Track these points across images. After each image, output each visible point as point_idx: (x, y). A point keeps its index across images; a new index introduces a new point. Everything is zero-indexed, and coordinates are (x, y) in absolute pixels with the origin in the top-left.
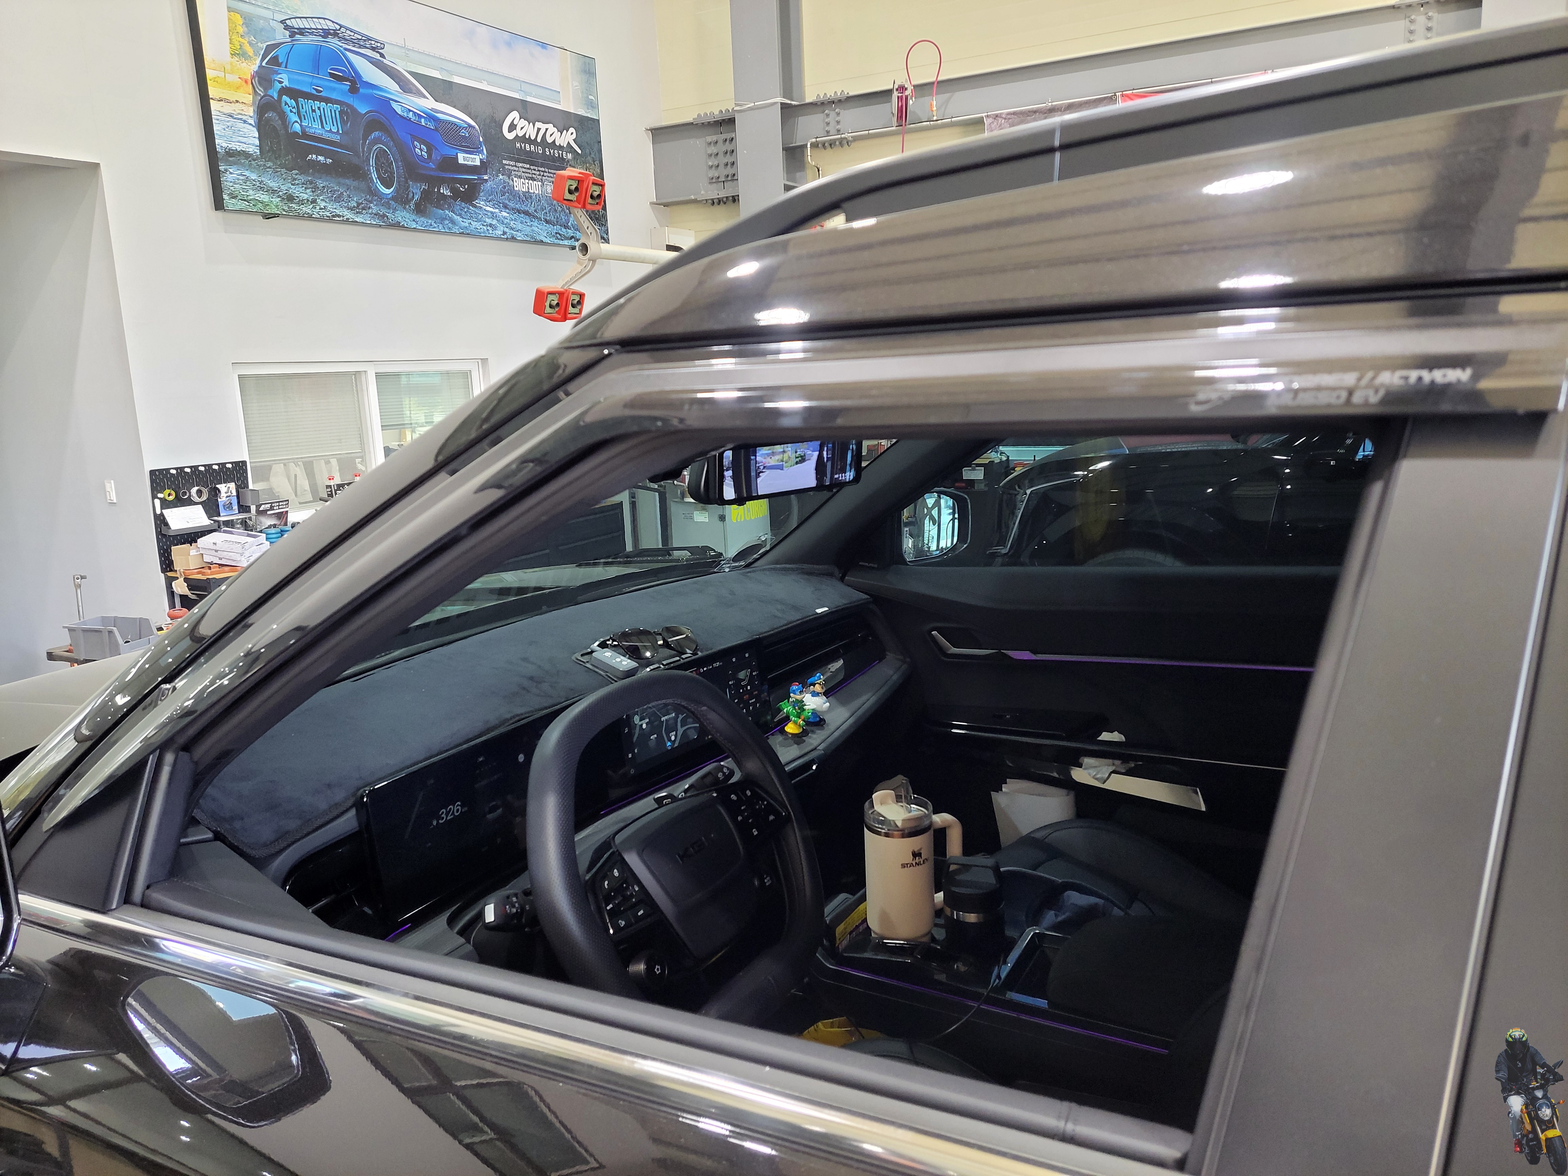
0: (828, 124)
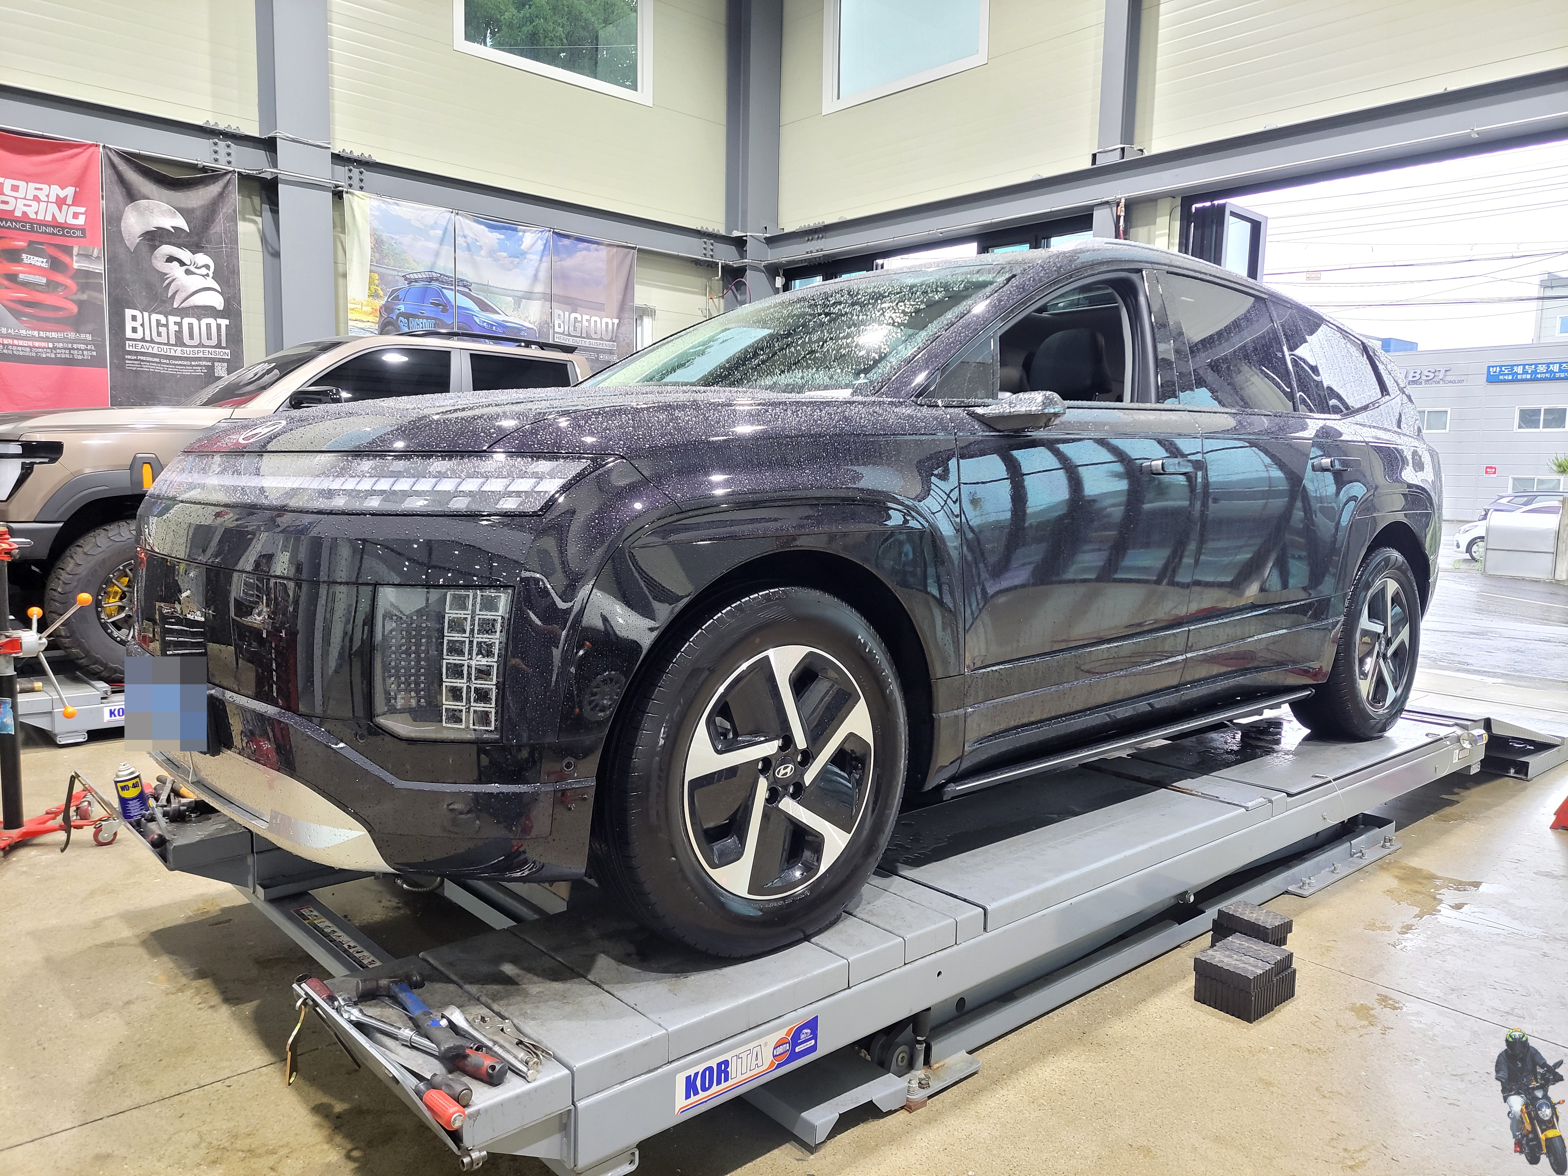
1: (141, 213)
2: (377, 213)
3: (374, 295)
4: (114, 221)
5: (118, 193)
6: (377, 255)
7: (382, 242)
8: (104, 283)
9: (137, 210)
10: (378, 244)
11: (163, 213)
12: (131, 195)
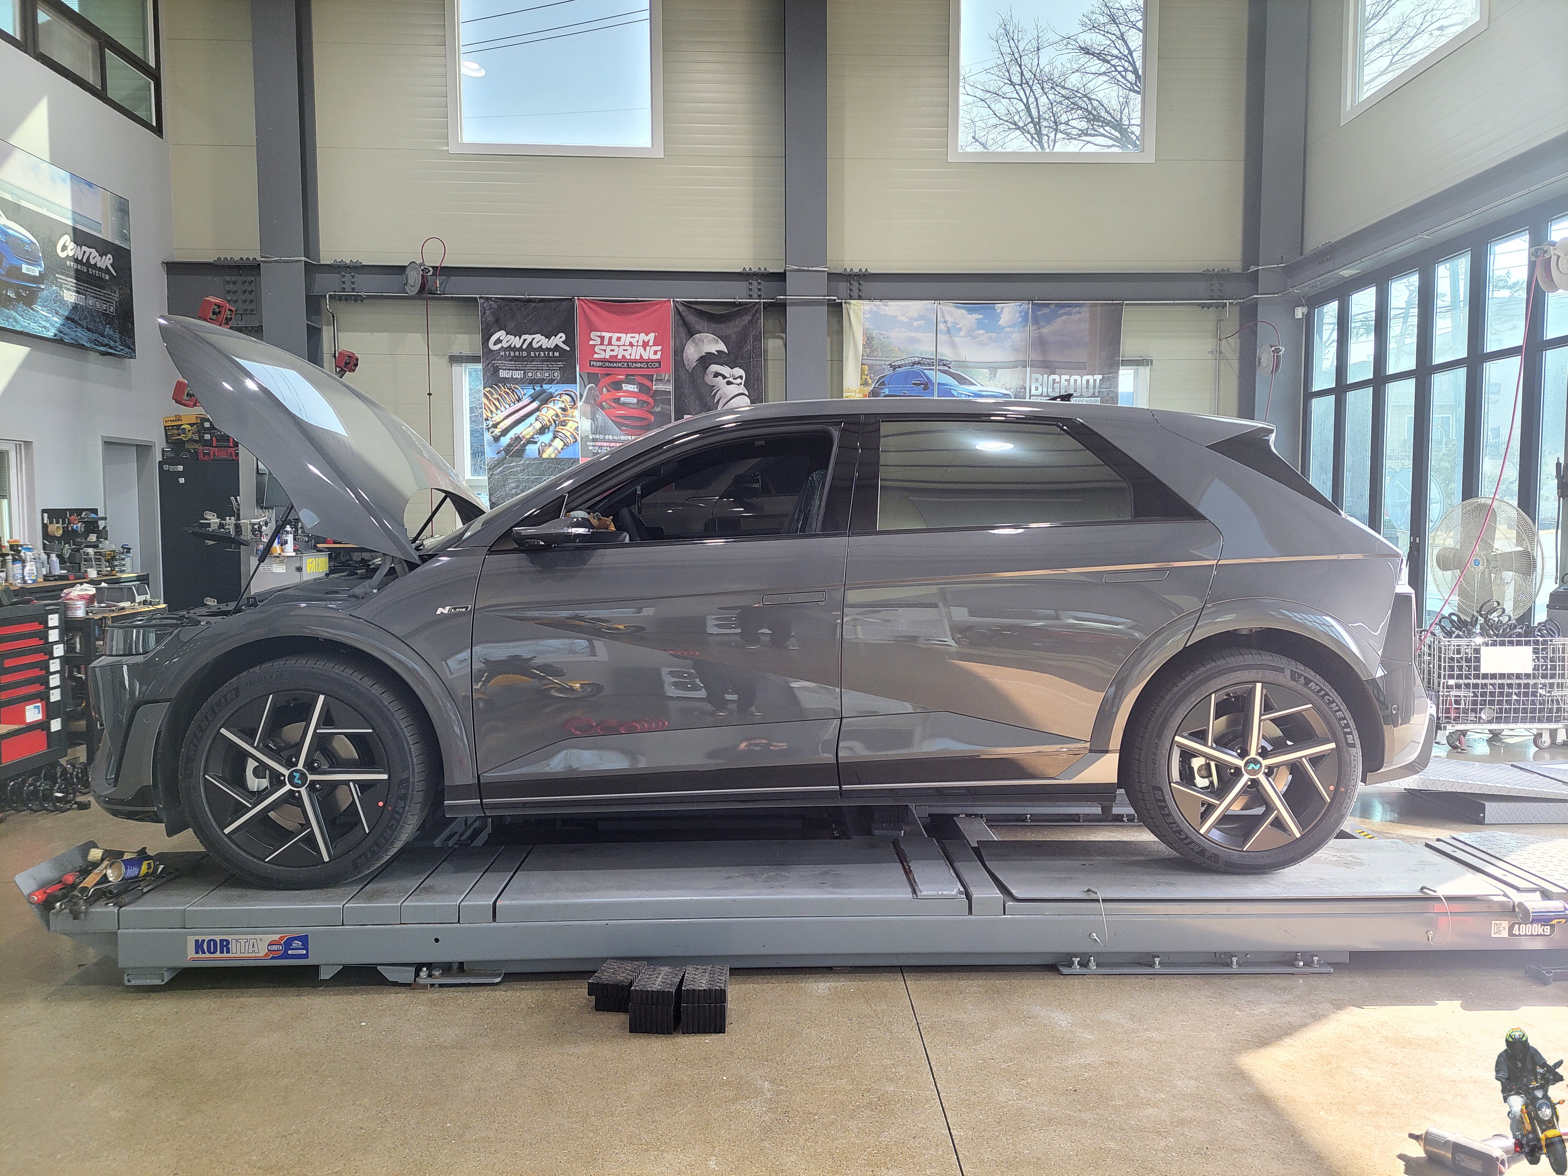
0: (344, 283)
1: (697, 345)
2: (868, 316)
3: (865, 383)
4: (679, 352)
5: (682, 331)
6: (868, 350)
7: (873, 338)
8: (672, 397)
9: (694, 342)
10: (869, 341)
11: (710, 342)
12: (691, 333)
